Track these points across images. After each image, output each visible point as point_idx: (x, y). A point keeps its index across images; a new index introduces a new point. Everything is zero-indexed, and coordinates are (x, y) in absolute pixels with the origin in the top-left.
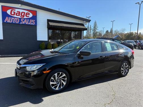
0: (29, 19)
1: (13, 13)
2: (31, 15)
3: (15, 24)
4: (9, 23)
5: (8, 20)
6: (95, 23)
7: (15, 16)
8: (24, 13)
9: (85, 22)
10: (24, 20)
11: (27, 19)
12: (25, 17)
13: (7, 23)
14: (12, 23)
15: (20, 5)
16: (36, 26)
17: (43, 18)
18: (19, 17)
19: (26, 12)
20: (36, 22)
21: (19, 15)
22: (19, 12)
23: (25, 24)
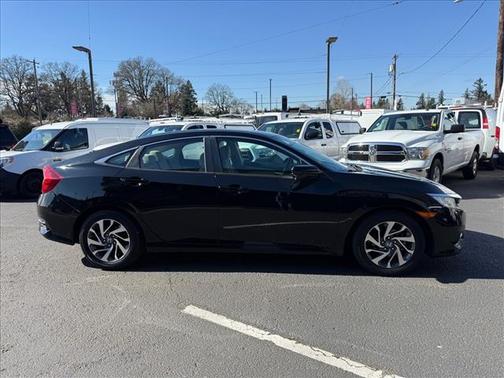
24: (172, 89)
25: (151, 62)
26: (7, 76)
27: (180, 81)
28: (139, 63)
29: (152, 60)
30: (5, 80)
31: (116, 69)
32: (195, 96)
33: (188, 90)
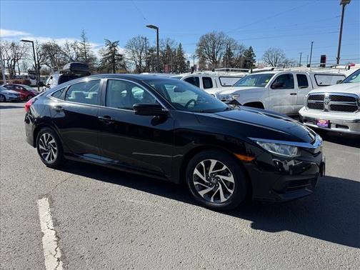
24: (236, 54)
25: (222, 34)
26: (134, 49)
27: (241, 47)
28: (213, 36)
29: (222, 33)
30: (133, 51)
31: (198, 41)
32: (254, 58)
33: (250, 54)
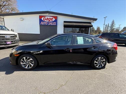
0: (53, 22)
1: (44, 19)
2: (54, 19)
3: (46, 25)
4: (43, 25)
5: (42, 23)
6: (113, 21)
7: (46, 21)
8: (50, 18)
9: (92, 20)
10: (50, 23)
11: (52, 22)
12: (51, 21)
13: (42, 25)
14: (44, 25)
15: (48, 14)
16: (57, 26)
17: (61, 20)
18: (48, 21)
19: (51, 18)
20: (57, 23)
21: (48, 20)
22: (48, 18)
23: (51, 25)
